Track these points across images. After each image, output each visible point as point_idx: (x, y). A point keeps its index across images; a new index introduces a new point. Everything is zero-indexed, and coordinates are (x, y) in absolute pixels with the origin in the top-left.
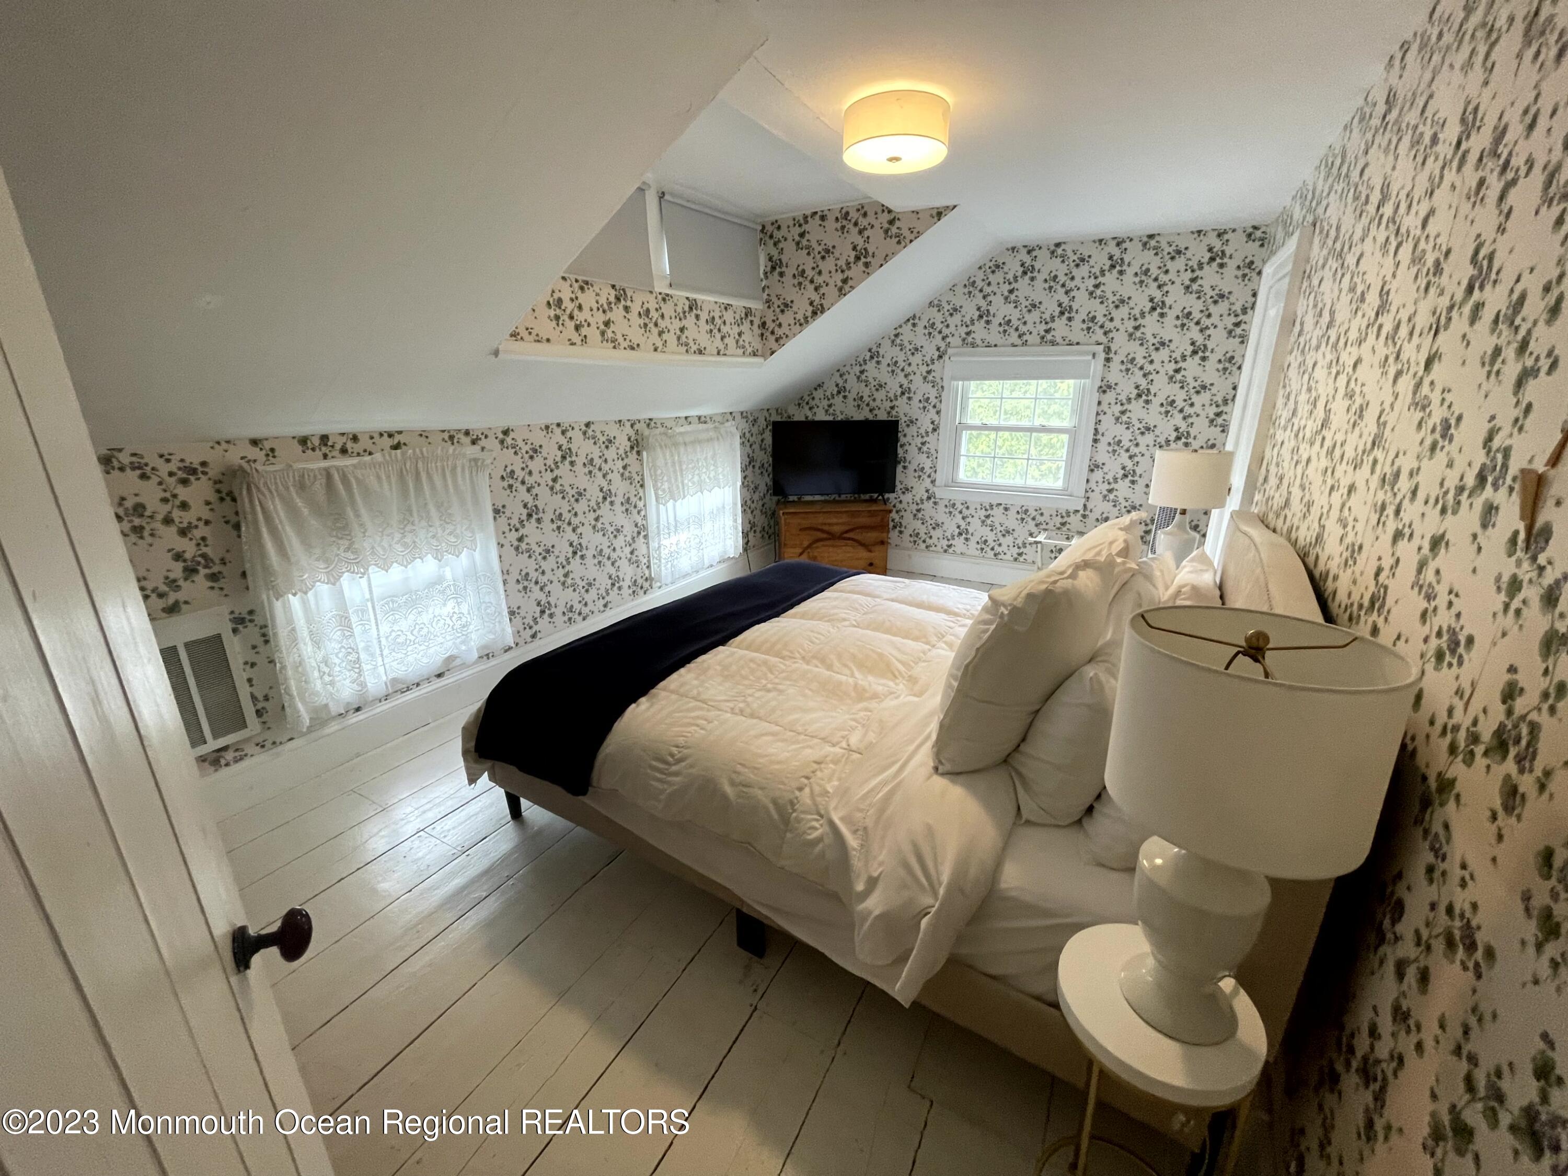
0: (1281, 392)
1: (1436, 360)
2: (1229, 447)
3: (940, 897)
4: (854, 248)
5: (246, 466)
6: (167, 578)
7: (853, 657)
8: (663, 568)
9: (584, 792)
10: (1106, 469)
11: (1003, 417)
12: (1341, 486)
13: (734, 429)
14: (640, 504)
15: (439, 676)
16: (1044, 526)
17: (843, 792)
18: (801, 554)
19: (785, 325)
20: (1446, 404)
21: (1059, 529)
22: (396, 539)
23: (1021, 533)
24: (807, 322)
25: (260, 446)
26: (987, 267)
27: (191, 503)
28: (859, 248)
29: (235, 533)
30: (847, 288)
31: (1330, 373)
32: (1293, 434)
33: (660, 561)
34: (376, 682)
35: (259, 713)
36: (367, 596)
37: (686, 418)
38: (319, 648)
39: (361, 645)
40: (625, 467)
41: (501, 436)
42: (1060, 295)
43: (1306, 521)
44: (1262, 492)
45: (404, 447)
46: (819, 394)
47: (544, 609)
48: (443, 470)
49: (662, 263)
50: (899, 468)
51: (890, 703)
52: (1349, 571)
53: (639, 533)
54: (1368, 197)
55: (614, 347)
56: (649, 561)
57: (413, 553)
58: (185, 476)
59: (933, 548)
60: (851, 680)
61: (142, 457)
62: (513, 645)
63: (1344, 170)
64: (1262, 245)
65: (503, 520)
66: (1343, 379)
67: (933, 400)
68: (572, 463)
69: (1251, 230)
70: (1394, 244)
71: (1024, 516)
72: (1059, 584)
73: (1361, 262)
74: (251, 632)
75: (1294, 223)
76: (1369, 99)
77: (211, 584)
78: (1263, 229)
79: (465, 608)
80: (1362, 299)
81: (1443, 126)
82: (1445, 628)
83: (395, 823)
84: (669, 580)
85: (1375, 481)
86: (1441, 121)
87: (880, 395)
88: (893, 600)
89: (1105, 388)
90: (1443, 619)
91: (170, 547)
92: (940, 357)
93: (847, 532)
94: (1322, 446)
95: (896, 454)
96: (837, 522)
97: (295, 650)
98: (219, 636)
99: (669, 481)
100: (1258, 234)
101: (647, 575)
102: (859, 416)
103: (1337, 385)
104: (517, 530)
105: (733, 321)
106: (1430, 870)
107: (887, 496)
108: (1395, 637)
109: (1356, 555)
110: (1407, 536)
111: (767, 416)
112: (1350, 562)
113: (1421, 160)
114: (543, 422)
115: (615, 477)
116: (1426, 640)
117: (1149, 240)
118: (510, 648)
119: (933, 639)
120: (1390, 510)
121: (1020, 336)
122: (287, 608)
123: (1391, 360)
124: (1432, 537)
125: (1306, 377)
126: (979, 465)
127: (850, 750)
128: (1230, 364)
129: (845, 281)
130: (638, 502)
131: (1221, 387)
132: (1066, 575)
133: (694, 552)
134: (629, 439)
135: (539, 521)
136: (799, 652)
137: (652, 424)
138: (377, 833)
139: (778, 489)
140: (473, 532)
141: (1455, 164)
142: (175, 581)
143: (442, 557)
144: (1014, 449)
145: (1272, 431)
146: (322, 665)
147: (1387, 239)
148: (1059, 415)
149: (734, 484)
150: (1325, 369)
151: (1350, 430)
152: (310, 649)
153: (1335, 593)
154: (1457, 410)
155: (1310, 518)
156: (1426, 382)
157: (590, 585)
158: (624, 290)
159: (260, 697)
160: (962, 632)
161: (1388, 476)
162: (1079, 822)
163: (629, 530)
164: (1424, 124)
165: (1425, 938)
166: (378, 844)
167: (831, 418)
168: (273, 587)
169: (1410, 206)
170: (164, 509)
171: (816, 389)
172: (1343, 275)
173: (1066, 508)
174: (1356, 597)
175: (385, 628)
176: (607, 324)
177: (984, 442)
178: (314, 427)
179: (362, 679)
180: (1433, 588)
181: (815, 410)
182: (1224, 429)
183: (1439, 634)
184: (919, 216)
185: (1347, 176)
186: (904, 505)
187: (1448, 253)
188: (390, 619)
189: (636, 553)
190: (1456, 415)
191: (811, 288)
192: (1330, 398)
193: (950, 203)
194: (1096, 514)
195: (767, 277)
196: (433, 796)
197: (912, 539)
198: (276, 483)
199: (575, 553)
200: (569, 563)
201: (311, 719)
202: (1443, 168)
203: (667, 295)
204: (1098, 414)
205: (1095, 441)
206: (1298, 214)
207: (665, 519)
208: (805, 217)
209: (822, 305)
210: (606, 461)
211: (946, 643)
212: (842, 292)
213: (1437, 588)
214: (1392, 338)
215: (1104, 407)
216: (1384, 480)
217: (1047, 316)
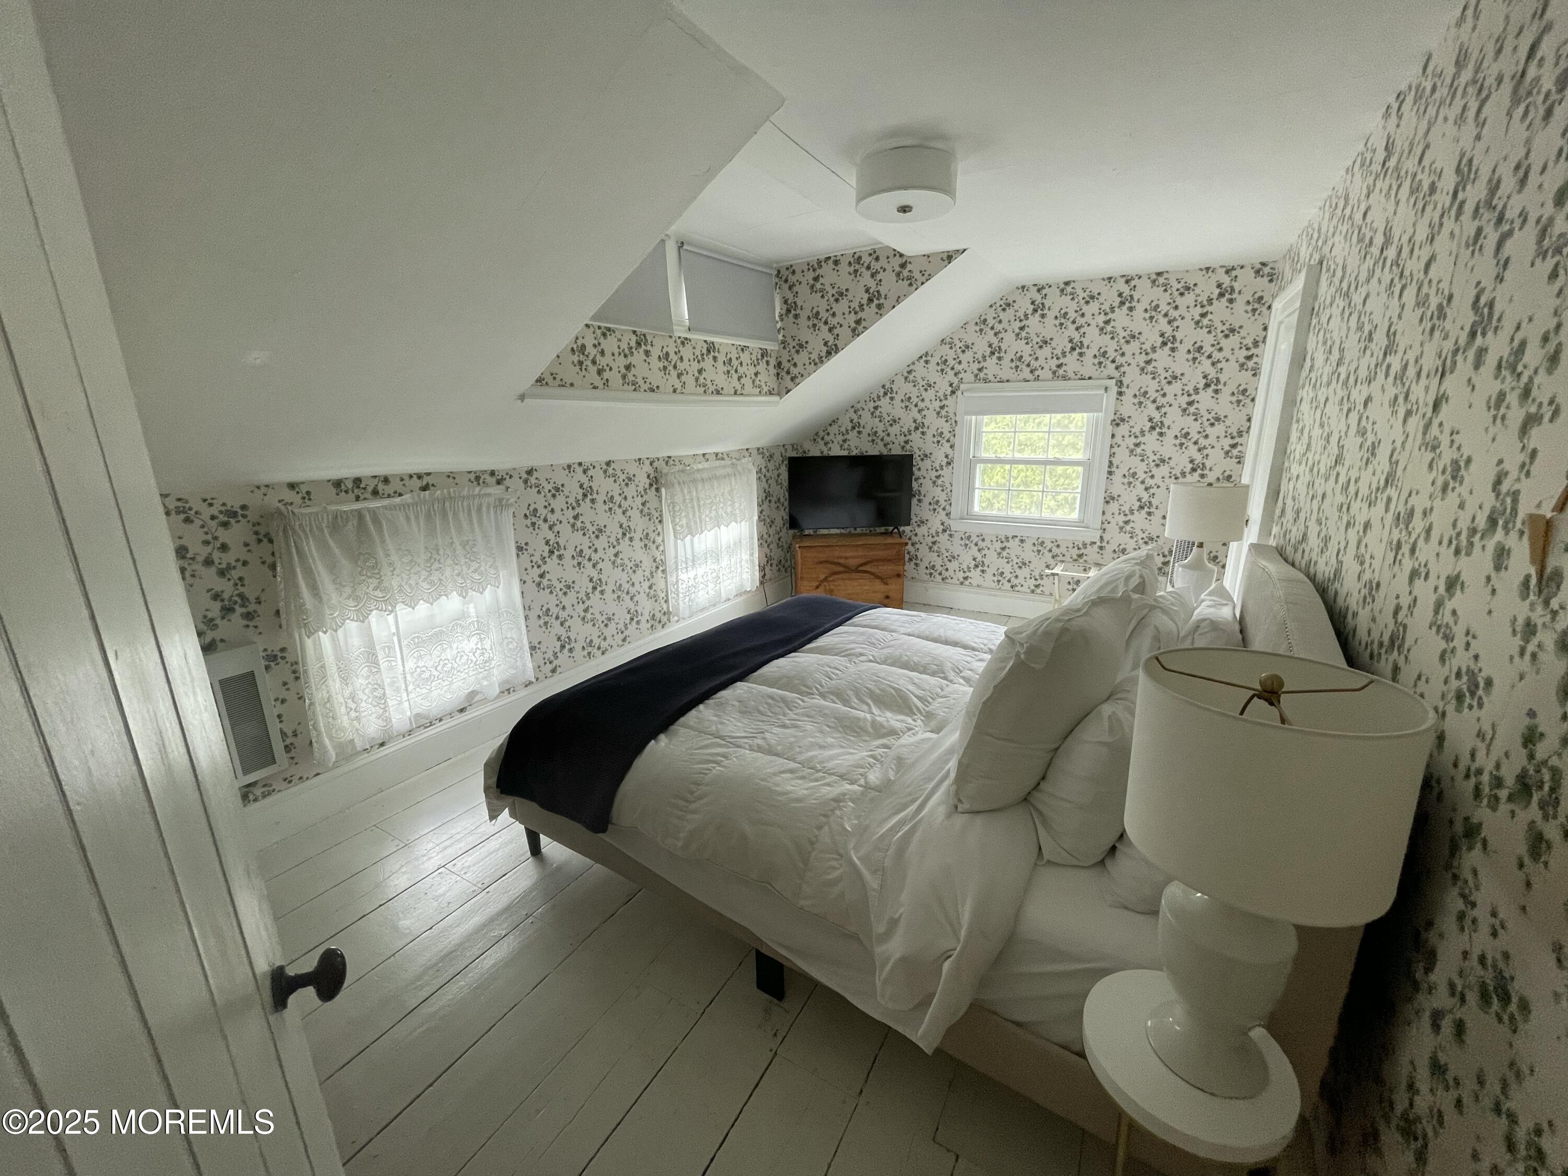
0: (1295, 426)
1: (1444, 402)
2: (1245, 480)
3: (962, 939)
4: (867, 291)
5: (282, 508)
6: (205, 617)
7: (871, 694)
8: (681, 602)
9: (604, 830)
10: (1121, 501)
11: (1017, 448)
12: (1357, 523)
13: (751, 466)
14: (659, 540)
15: (462, 710)
16: (1061, 558)
17: (863, 830)
18: (817, 587)
19: (800, 364)
20: (1456, 445)
21: (1076, 560)
22: (423, 577)
23: (1037, 565)
24: (822, 362)
25: (297, 489)
26: (998, 305)
27: (230, 545)
28: (871, 291)
29: (271, 573)
30: (860, 328)
31: (1341, 410)
32: (1308, 470)
33: (678, 595)
34: (400, 717)
35: (288, 749)
36: (393, 630)
37: (704, 455)
38: (347, 684)
39: (387, 681)
40: (643, 504)
41: (525, 476)
42: (1071, 331)
43: (1324, 556)
44: (1280, 525)
45: (432, 488)
46: (833, 430)
47: (564, 644)
48: (469, 510)
49: (682, 309)
50: (914, 501)
51: (906, 739)
52: (1368, 608)
53: (657, 568)
54: (1371, 239)
55: (635, 390)
56: (667, 596)
57: (437, 592)
58: (226, 519)
59: (949, 580)
60: (868, 716)
61: (187, 502)
62: (534, 680)
63: (1348, 212)
64: (1271, 281)
65: (525, 557)
66: (1354, 416)
67: (947, 435)
68: (593, 501)
69: (1259, 266)
70: (1398, 287)
71: (1040, 548)
72: (1074, 623)
73: (1368, 302)
74: (282, 671)
75: (1301, 260)
76: (1369, 145)
77: (245, 622)
78: (1271, 265)
79: (487, 644)
80: (1370, 338)
81: (1440, 176)
82: (1464, 670)
83: (416, 859)
84: (687, 613)
85: (1390, 517)
86: (1439, 170)
87: (894, 430)
88: (909, 635)
89: (1118, 422)
90: (1461, 660)
91: (210, 587)
92: (953, 392)
93: (865, 564)
94: (1336, 482)
95: (911, 488)
96: (853, 557)
97: (324, 687)
98: (252, 674)
99: (687, 516)
100: (1267, 270)
101: (665, 609)
102: (873, 450)
103: (1349, 422)
104: (539, 567)
105: (749, 362)
106: (1461, 916)
107: (902, 529)
108: (1415, 676)
109: (1374, 592)
110: (1423, 575)
111: (783, 451)
112: (1369, 600)
113: (1421, 207)
114: (565, 461)
115: (635, 514)
116: (1446, 682)
117: (1158, 277)
118: (531, 683)
119: (951, 675)
120: (1406, 549)
121: (1032, 372)
122: (318, 645)
123: (1401, 399)
124: (1448, 577)
125: (1319, 412)
126: (995, 496)
127: (867, 787)
128: (1244, 396)
129: (858, 322)
130: (657, 538)
131: (1235, 419)
132: (1082, 613)
133: (711, 586)
134: (648, 477)
135: (560, 557)
136: (817, 688)
137: (671, 462)
138: (400, 869)
139: (793, 523)
140: (496, 568)
141: (1453, 213)
142: (212, 620)
143: (467, 594)
144: (1029, 479)
145: (1286, 464)
146: (350, 701)
147: (1392, 280)
148: (1074, 446)
149: (751, 518)
150: (1336, 406)
151: (1364, 466)
152: (338, 685)
153: (1355, 631)
154: (1466, 452)
155: (1328, 553)
156: (1436, 423)
157: (609, 619)
158: (644, 335)
159: (290, 733)
160: (980, 667)
161: (1402, 515)
162: (1102, 863)
163: (647, 564)
164: (1423, 172)
165: (1459, 988)
166: (400, 881)
167: (845, 453)
168: (305, 624)
169: (1412, 251)
170: (204, 551)
171: (830, 425)
172: (1350, 314)
173: (1081, 539)
174: (1375, 635)
175: (410, 664)
176: (628, 368)
177: (998, 474)
178: (346, 471)
179: (387, 714)
180: (1451, 628)
181: (830, 445)
182: (1240, 460)
183: (1458, 675)
184: (930, 259)
185: (1350, 217)
186: (920, 538)
187: (1450, 298)
188: (415, 655)
189: (654, 588)
190: (1465, 457)
191: (825, 329)
192: (1343, 434)
193: (960, 247)
194: (1113, 546)
195: (782, 320)
196: (453, 832)
197: (928, 572)
198: (311, 525)
199: (594, 588)
200: (589, 598)
201: (337, 755)
202: (1442, 216)
203: (686, 339)
204: (1112, 447)
205: (1110, 473)
206: (1304, 252)
207: (683, 554)
208: (819, 262)
209: (836, 345)
210: (625, 498)
211: (963, 678)
212: (855, 333)
213: (1455, 629)
214: (1400, 377)
215: (1118, 439)
216: (1398, 518)
217: (1058, 352)
